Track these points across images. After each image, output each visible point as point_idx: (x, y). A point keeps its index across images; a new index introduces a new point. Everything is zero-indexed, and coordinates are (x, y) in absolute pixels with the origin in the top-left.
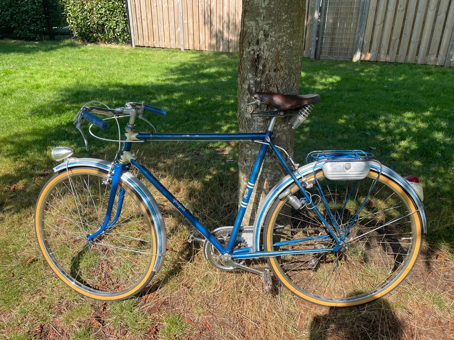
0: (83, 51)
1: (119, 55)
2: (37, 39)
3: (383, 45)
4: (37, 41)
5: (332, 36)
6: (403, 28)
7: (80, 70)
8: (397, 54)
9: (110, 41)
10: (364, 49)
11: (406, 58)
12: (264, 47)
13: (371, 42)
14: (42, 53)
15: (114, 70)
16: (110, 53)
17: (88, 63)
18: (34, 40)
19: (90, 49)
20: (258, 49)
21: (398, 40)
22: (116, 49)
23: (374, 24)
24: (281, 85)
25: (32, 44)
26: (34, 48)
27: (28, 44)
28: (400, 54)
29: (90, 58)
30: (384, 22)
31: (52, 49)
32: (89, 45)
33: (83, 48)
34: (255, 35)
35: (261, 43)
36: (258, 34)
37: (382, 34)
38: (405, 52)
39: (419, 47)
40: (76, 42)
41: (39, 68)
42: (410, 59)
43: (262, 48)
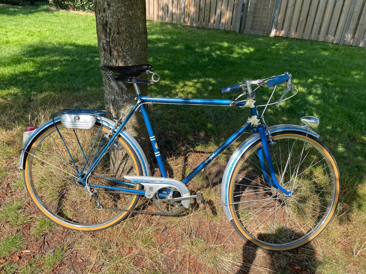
0: (55, 15)
1: (83, 20)
2: (20, 4)
3: (293, 24)
4: (20, 6)
5: (254, 14)
6: (309, 11)
7: (47, 30)
8: (304, 32)
9: (78, 9)
10: (278, 27)
11: (310, 36)
12: (109, 14)
13: (284, 21)
14: (21, 15)
15: (74, 32)
16: (76, 18)
17: (55, 25)
18: (18, 4)
19: (61, 14)
20: (106, 16)
21: (305, 21)
22: (82, 15)
23: (287, 7)
24: (124, 46)
25: (14, 8)
26: (15, 11)
27: (12, 8)
28: (305, 33)
29: (58, 21)
30: (294, 5)
31: (30, 13)
32: (61, 11)
33: (56, 13)
34: (102, 5)
35: (107, 11)
36: (104, 4)
37: (292, 15)
38: (310, 31)
39: (320, 27)
40: (51, 8)
41: (14, 27)
42: (313, 37)
43: (107, 15)
